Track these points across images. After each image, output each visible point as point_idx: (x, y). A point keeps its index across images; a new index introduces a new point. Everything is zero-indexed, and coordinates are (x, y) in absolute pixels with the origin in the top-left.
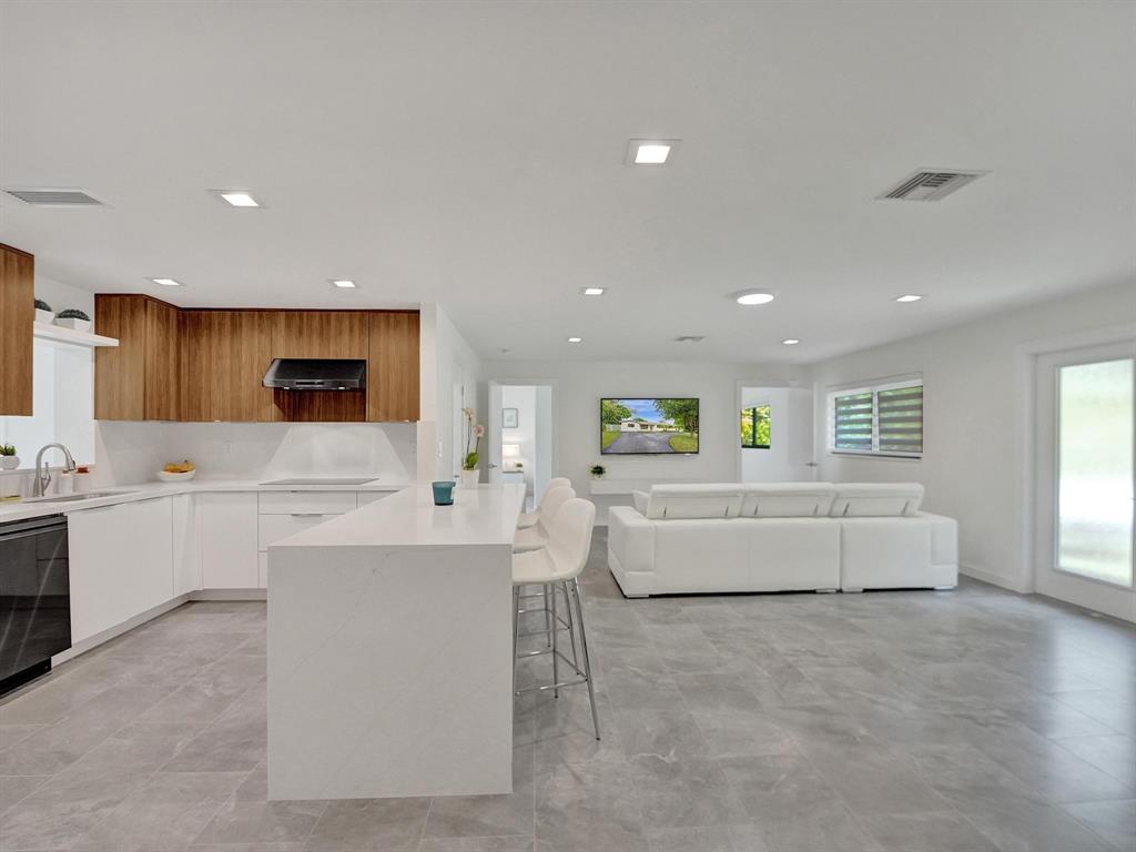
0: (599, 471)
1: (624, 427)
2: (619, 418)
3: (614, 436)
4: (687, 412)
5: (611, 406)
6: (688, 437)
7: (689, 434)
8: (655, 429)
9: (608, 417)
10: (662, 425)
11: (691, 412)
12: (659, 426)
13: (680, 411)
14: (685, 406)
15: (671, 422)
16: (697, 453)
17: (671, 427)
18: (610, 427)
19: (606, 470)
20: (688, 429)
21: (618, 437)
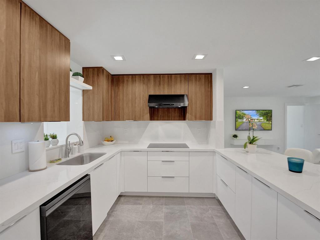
0: (235, 136)
1: (244, 120)
2: (243, 117)
3: (241, 123)
4: (268, 115)
5: (240, 113)
6: (268, 123)
7: (268, 122)
8: (256, 121)
9: (238, 116)
10: (258, 119)
11: (269, 115)
12: (257, 120)
13: (265, 114)
14: (266, 112)
15: (262, 118)
16: (271, 130)
17: (261, 120)
18: (240, 120)
19: (238, 136)
20: (267, 120)
21: (242, 124)
